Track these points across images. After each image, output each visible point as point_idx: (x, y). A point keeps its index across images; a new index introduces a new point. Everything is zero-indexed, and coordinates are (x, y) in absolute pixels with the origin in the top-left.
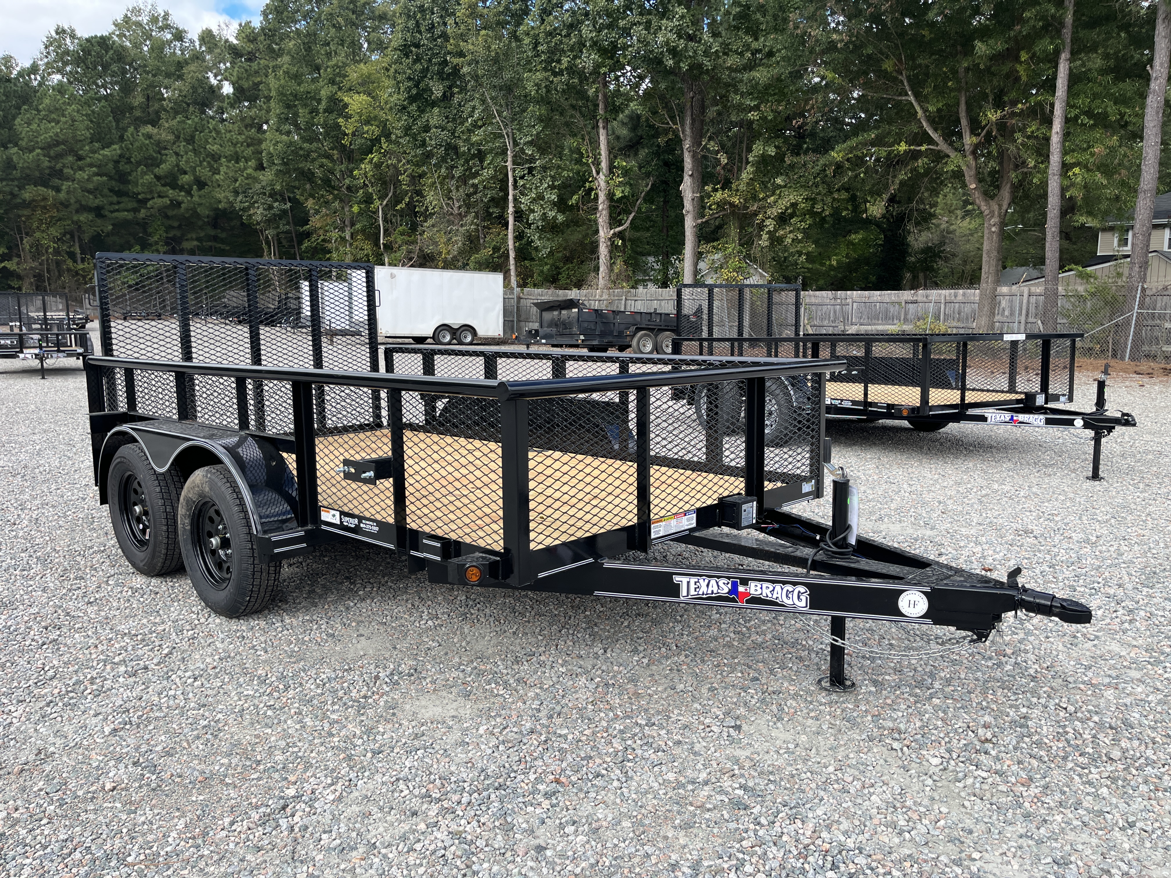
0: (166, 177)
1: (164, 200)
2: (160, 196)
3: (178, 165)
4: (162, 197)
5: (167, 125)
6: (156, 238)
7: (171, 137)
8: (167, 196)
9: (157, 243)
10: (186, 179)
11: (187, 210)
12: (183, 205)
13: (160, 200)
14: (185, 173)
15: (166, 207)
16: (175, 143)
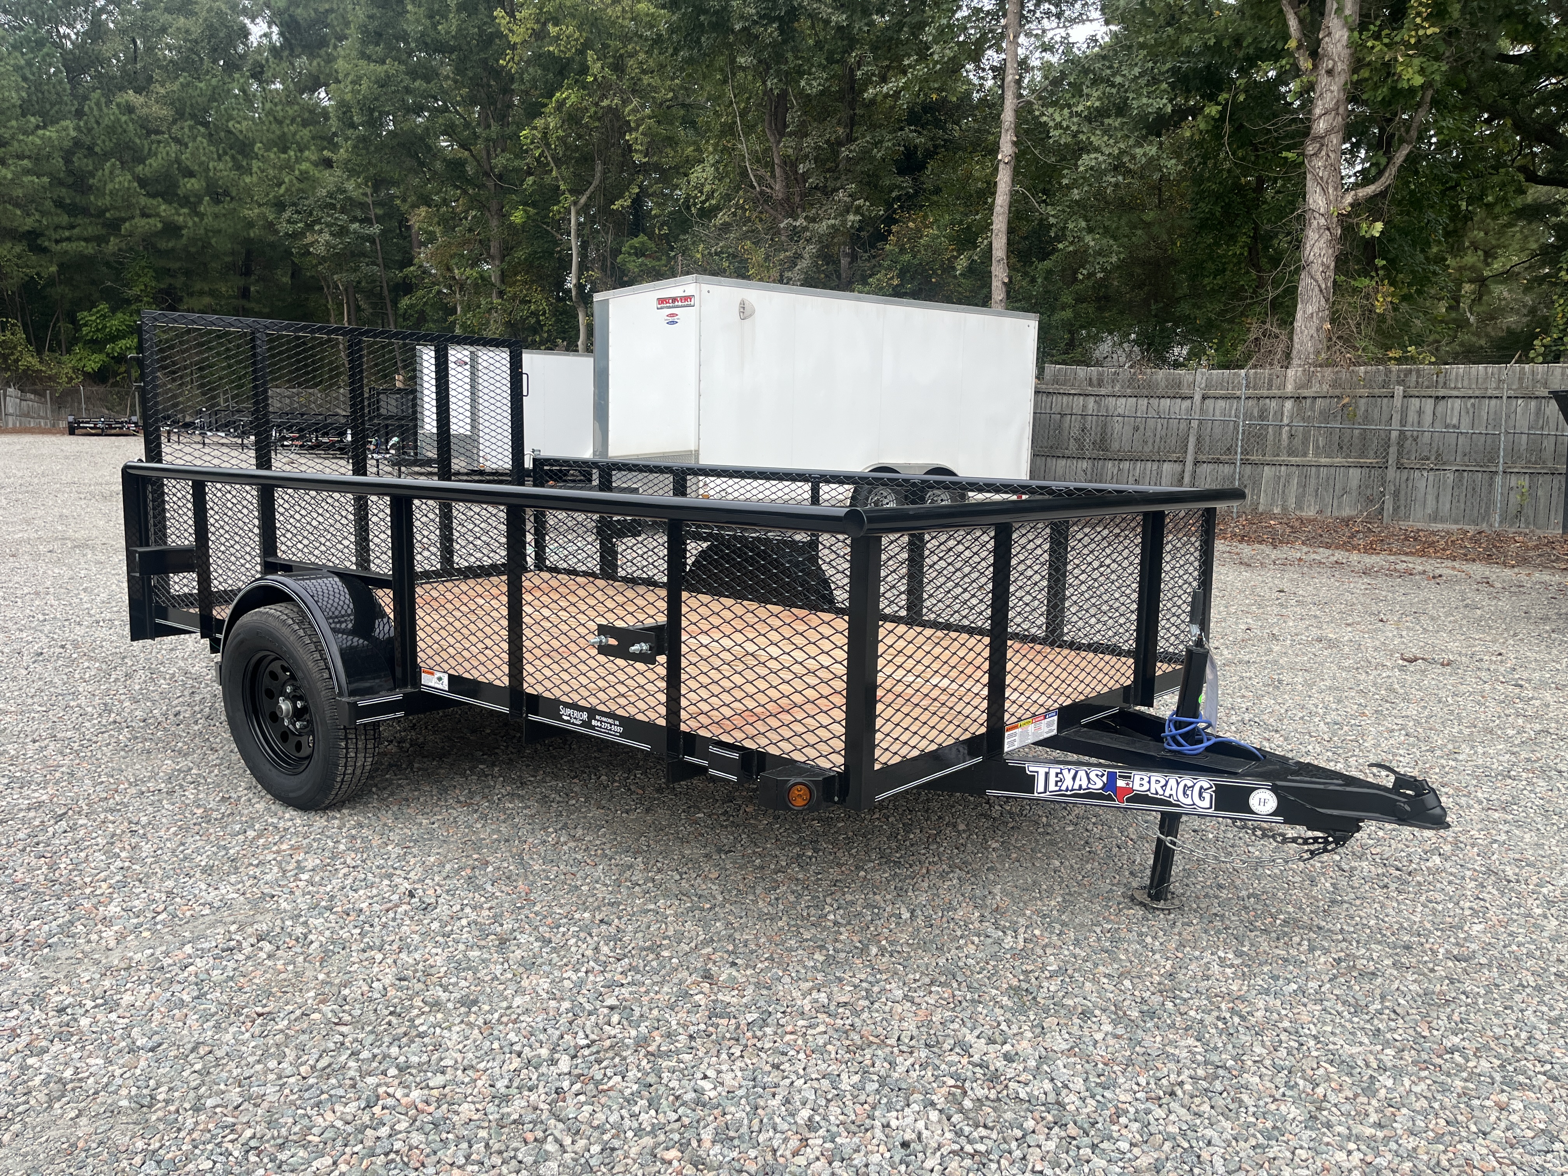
0: (156, 180)
1: (151, 221)
2: (144, 215)
3: (178, 161)
4: (148, 216)
5: (162, 91)
6: (136, 291)
7: (166, 112)
8: (158, 215)
9: (138, 299)
10: (191, 184)
11: (193, 239)
12: (185, 232)
13: (145, 221)
14: (191, 174)
15: (157, 234)
16: (174, 122)
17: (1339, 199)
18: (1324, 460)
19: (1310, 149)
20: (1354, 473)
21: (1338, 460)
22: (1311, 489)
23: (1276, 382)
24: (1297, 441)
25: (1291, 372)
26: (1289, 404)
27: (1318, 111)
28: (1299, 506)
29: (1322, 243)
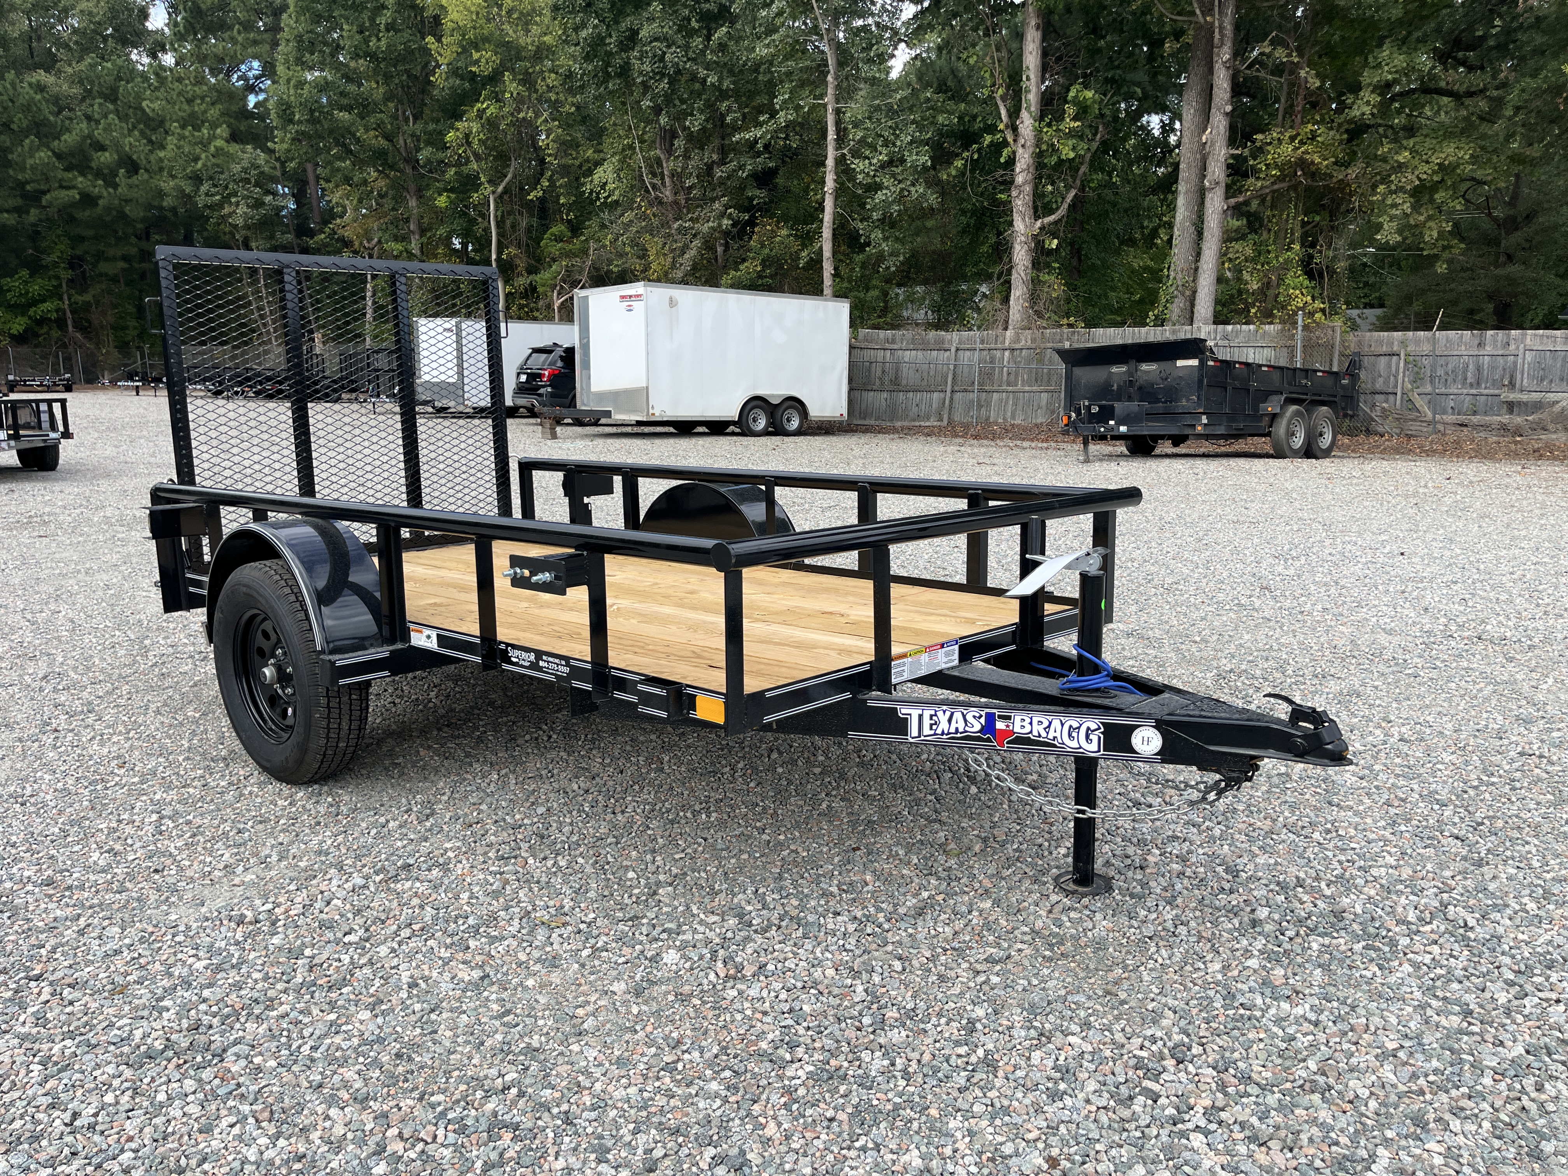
0: (72, 154)
1: (71, 193)
2: (61, 187)
3: (90, 136)
4: (68, 188)
5: (70, 70)
6: (54, 257)
7: (76, 90)
8: (75, 187)
9: (55, 264)
10: (106, 158)
11: (108, 209)
12: (101, 202)
13: (63, 193)
14: (102, 148)
15: (73, 205)
16: (83, 99)
17: (1032, 225)
18: (1027, 388)
19: (1014, 193)
20: (1044, 396)
21: (1035, 388)
22: (1020, 407)
23: (1000, 339)
24: (1012, 377)
25: (1008, 333)
26: (1007, 353)
27: (1018, 170)
28: (1013, 417)
29: (1023, 252)
